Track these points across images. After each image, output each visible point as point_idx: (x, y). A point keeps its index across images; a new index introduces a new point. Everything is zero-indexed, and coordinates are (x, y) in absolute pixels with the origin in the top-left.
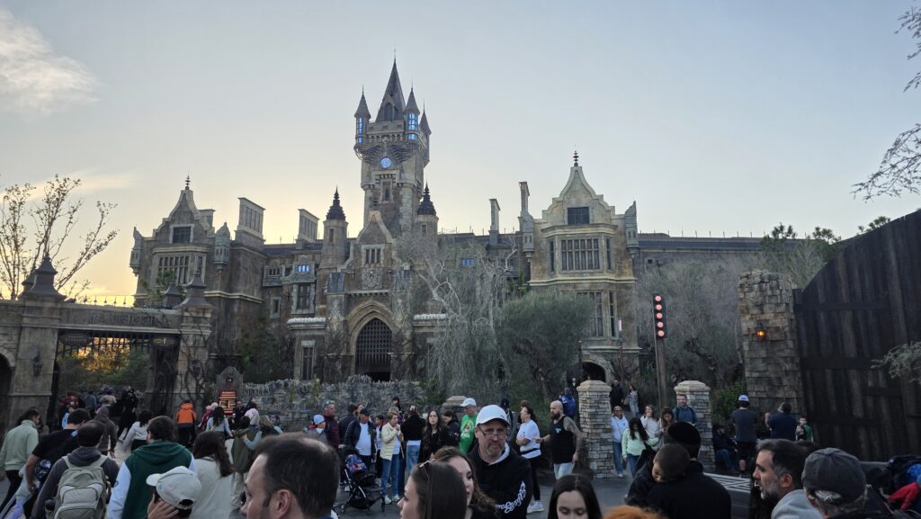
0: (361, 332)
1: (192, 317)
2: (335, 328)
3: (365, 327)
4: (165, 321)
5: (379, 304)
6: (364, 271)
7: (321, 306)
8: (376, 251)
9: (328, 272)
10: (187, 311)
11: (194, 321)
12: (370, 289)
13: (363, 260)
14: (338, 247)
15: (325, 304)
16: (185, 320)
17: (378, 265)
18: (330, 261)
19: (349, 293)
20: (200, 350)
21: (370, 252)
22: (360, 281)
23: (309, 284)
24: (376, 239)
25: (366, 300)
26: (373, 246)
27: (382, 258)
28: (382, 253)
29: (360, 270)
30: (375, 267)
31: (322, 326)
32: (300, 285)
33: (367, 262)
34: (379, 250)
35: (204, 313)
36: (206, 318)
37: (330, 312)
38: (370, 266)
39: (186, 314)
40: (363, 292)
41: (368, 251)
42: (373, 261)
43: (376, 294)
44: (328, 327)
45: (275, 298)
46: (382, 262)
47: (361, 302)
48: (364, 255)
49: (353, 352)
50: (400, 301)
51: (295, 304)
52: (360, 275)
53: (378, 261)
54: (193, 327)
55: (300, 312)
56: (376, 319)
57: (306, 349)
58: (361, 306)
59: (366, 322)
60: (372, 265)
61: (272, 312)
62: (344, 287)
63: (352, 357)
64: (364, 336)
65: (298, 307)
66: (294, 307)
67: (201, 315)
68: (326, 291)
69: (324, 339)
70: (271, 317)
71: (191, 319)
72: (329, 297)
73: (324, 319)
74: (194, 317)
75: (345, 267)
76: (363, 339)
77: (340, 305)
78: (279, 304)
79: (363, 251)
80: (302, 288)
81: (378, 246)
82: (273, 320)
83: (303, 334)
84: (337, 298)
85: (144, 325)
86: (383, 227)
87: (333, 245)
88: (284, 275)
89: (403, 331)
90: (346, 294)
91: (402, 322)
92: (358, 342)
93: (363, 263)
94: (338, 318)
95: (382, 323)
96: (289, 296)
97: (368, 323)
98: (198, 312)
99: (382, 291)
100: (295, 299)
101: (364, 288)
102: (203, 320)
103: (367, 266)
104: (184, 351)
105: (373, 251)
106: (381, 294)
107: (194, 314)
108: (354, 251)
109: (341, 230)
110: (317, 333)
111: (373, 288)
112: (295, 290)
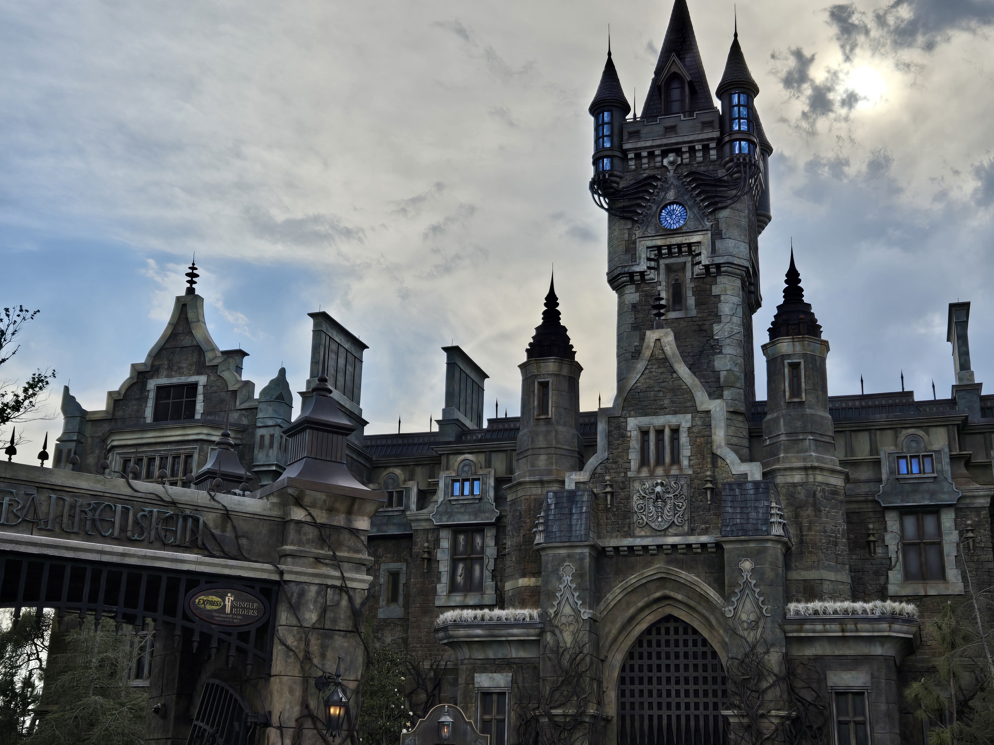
0: (630, 655)
1: (314, 524)
2: (568, 638)
3: (639, 641)
4: (229, 533)
5: (685, 576)
6: (637, 485)
7: (523, 582)
8: (667, 432)
9: (537, 491)
10: (298, 502)
11: (322, 541)
12: (657, 532)
13: (634, 457)
14: (561, 429)
15: (537, 574)
16: (292, 534)
17: (674, 471)
18: (542, 461)
19: (602, 543)
20: (339, 641)
21: (652, 436)
22: (628, 513)
23: (479, 528)
24: (666, 402)
25: (647, 565)
26: (659, 421)
27: (686, 452)
28: (684, 438)
29: (626, 484)
30: (667, 476)
31: (531, 635)
32: (457, 530)
33: (644, 462)
34: (675, 431)
35: (349, 512)
36: (355, 532)
37: (551, 595)
38: (652, 474)
39: (298, 514)
40: (638, 542)
41: (644, 433)
42: (660, 461)
43: (674, 546)
44: (549, 637)
45: (393, 566)
46: (685, 462)
47: (632, 569)
48: (635, 444)
49: (611, 710)
50: (747, 565)
51: (445, 579)
52: (628, 498)
53: (676, 460)
54: (318, 560)
55: (457, 599)
56: (669, 618)
57: (486, 695)
58: (633, 579)
59: (644, 626)
60: (660, 471)
61: (382, 602)
62: (588, 529)
63: (608, 720)
64: (637, 662)
65: (453, 588)
66: (442, 588)
67: (340, 520)
68: (539, 539)
69: (536, 668)
70: (382, 614)
71: (311, 533)
72: (548, 556)
73: (535, 613)
74: (320, 527)
75: (582, 476)
76: (637, 674)
77: (579, 576)
78: (403, 579)
79: (634, 435)
80: (462, 538)
81: (673, 420)
82: (386, 623)
83: (479, 655)
84: (569, 556)
85: (165, 546)
86: (683, 370)
87: (548, 421)
88: (413, 506)
89: (760, 650)
90: (593, 547)
91: (755, 625)
92: (622, 680)
93: (634, 465)
94: (577, 613)
95: (687, 628)
96: (431, 560)
97: (648, 631)
98: (331, 510)
99: (692, 539)
100: (444, 568)
101: (638, 532)
102: (345, 536)
103: (645, 473)
104: (291, 641)
105: (660, 432)
106: (689, 546)
107: (321, 517)
108: (609, 434)
109: (565, 386)
110: (515, 653)
111: (664, 532)
112: (445, 544)
